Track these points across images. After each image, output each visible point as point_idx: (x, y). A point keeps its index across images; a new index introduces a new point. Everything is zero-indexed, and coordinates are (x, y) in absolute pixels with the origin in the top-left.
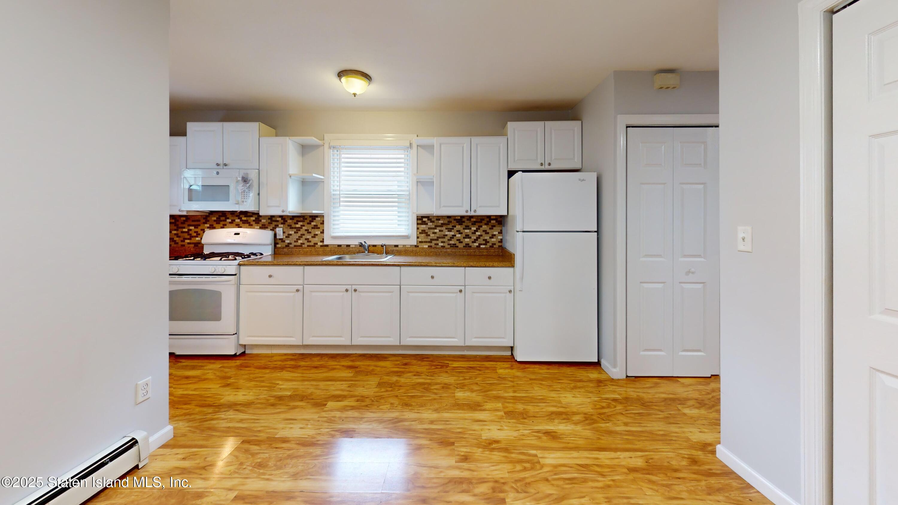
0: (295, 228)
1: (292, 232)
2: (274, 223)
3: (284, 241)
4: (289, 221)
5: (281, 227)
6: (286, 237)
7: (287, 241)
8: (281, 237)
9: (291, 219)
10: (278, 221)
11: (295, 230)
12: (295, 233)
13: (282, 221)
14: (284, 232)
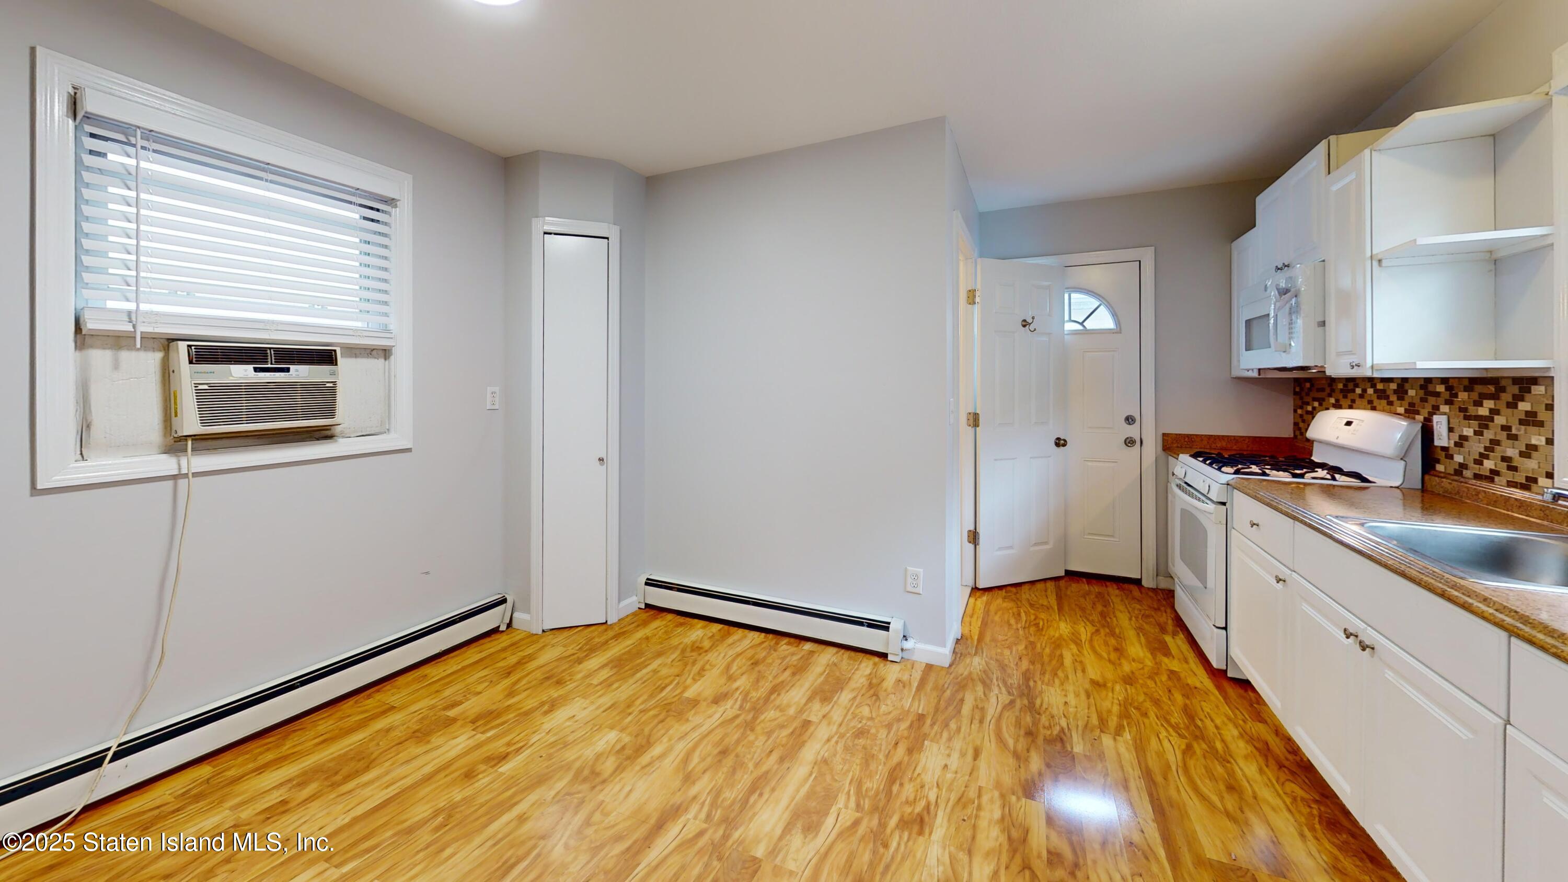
0: (1477, 418)
1: (1468, 432)
2: (1432, 400)
3: (1451, 457)
4: (1463, 396)
5: (1445, 414)
6: (1456, 444)
7: (1459, 458)
8: (1444, 443)
9: (1466, 389)
10: (1437, 394)
11: (1475, 424)
12: (1476, 433)
13: (1447, 395)
14: (1451, 430)
